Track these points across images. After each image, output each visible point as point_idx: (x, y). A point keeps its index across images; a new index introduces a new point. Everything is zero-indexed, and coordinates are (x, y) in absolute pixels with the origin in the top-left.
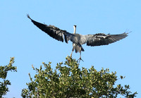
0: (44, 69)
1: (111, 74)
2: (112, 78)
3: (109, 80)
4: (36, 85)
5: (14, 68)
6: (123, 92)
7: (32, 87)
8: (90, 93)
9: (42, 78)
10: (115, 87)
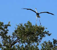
0: (20, 25)
1: (43, 27)
2: (43, 29)
3: (42, 29)
4: (17, 31)
5: (10, 25)
6: (47, 33)
7: (16, 32)
8: (36, 34)
9: (19, 29)
10: (44, 31)
